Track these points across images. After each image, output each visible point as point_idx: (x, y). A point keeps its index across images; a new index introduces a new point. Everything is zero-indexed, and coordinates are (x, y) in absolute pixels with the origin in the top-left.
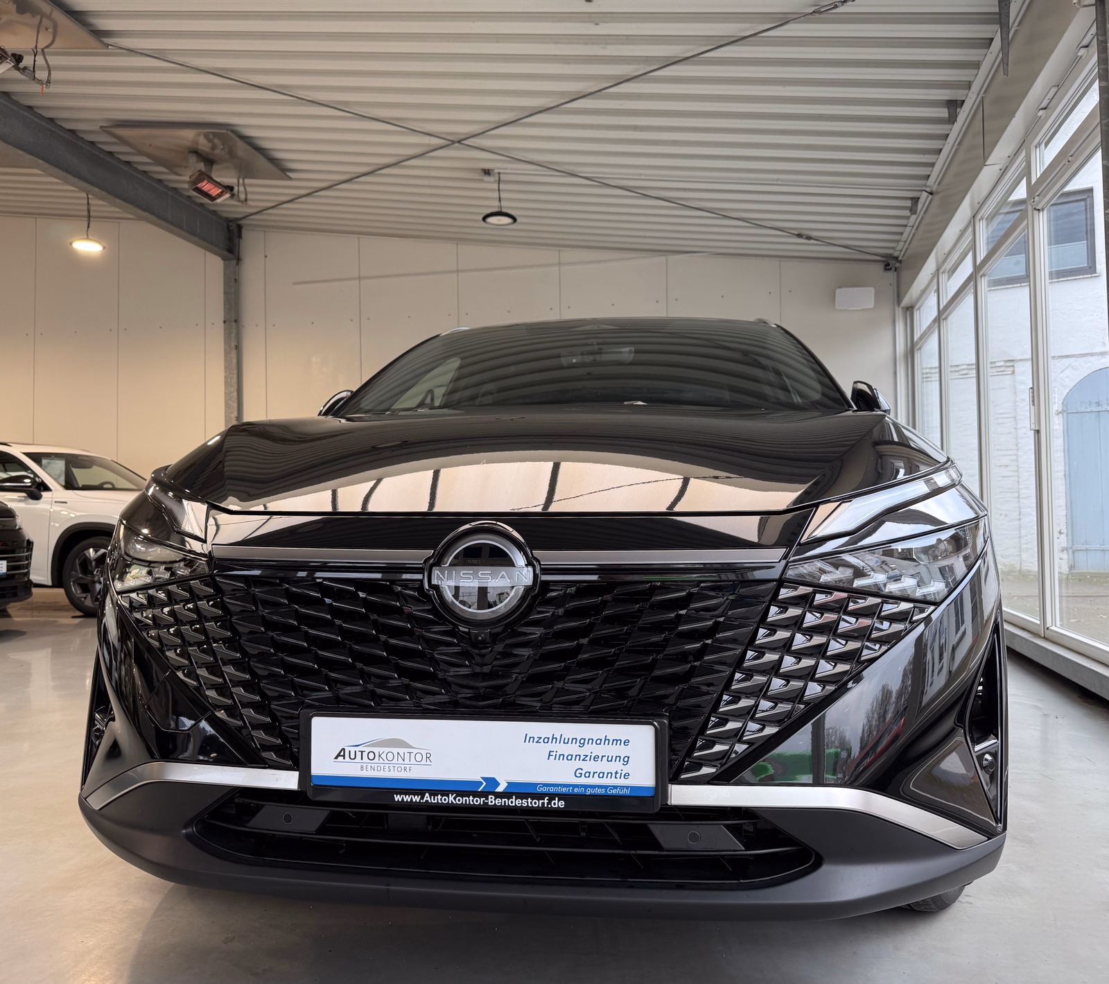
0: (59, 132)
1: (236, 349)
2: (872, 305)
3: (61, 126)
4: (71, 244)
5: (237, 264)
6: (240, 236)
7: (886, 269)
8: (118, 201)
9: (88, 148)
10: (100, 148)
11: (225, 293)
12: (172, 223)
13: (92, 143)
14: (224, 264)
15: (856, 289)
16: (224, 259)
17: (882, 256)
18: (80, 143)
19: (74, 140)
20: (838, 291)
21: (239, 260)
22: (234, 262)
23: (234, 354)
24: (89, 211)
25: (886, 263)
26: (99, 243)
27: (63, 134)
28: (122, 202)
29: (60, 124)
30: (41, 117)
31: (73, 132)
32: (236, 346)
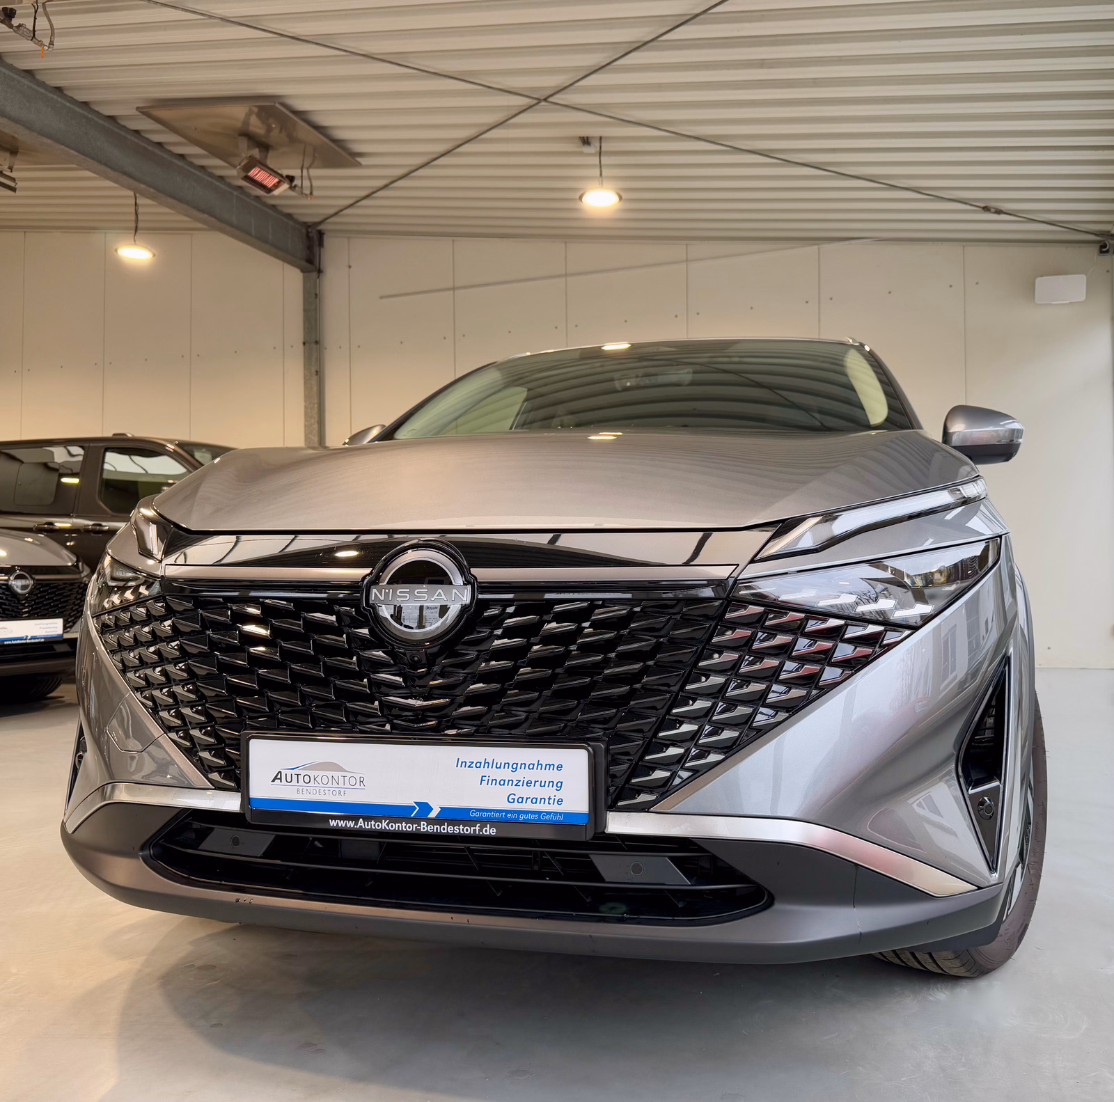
0: (96, 119)
1: (317, 375)
2: (1083, 298)
3: (97, 112)
4: (116, 250)
5: (319, 277)
6: (321, 244)
7: (1101, 252)
8: (170, 200)
9: (133, 138)
10: (147, 139)
11: (305, 310)
12: (237, 228)
13: (137, 132)
14: (304, 277)
15: (1061, 278)
16: (303, 271)
17: (1096, 235)
18: (123, 133)
19: (116, 130)
20: (1038, 280)
21: (320, 271)
22: (315, 274)
23: (314, 379)
24: (136, 214)
25: (1101, 244)
26: (150, 250)
27: (101, 122)
28: (175, 202)
29: (97, 109)
30: (72, 100)
31: (112, 118)
32: (317, 372)
